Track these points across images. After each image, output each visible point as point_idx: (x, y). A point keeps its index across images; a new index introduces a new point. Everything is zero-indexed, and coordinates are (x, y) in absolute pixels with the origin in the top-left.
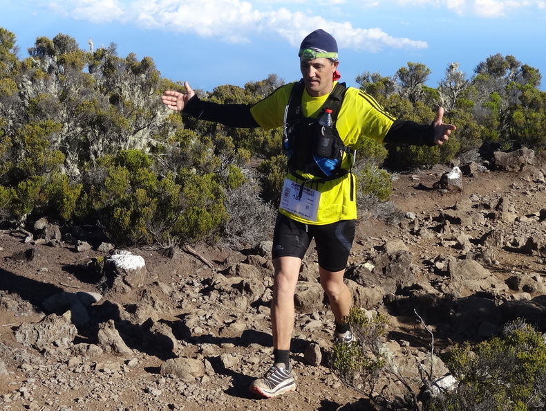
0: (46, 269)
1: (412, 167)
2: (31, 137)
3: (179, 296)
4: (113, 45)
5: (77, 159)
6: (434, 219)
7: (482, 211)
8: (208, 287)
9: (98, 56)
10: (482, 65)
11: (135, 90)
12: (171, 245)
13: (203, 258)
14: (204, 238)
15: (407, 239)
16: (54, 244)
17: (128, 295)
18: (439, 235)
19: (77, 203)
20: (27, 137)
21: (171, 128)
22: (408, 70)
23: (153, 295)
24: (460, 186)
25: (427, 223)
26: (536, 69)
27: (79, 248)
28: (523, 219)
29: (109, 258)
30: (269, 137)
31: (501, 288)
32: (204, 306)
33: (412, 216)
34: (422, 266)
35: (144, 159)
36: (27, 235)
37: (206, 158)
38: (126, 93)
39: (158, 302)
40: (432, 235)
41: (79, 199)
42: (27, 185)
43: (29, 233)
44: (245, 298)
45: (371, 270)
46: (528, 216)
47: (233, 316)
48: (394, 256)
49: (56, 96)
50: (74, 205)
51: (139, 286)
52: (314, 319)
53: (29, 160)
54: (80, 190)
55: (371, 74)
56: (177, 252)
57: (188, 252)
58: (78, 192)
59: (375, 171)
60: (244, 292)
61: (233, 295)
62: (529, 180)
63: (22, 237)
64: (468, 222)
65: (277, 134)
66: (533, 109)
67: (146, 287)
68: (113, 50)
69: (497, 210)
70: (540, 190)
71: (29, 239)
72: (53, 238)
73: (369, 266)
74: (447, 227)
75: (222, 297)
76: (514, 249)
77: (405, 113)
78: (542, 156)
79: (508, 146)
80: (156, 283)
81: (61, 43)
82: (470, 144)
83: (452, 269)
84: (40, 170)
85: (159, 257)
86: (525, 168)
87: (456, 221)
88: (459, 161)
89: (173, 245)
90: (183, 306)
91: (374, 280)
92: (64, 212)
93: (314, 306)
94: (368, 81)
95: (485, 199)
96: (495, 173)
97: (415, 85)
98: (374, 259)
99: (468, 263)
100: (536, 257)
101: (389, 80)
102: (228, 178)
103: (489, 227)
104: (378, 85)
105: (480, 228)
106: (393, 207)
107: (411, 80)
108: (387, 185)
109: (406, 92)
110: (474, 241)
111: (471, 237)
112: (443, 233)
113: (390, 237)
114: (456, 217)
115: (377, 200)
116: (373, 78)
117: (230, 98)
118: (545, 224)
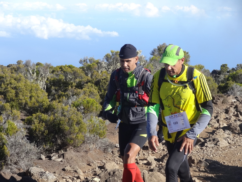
10: (154, 50)
15: (117, 161)
22: (111, 54)
26: (187, 52)
30: (28, 100)
48: (112, 173)
55: (89, 58)
59: (97, 120)
65: (33, 98)
73: (97, 179)
83: (146, 178)
87: (146, 148)
94: (87, 62)
97: (116, 64)
98: (100, 175)
99: (155, 174)
100: (194, 167)
101: (100, 61)
102: (7, 129)
103: (165, 151)
104: (93, 65)
105: (160, 151)
106: (108, 141)
107: (113, 61)
108: (104, 128)
109: (110, 68)
110: (157, 160)
111: (155, 158)
112: (138, 156)
113: (107, 160)
114: (146, 146)
115: (98, 137)
116: (89, 60)
117: (2, 76)
118: (198, 147)
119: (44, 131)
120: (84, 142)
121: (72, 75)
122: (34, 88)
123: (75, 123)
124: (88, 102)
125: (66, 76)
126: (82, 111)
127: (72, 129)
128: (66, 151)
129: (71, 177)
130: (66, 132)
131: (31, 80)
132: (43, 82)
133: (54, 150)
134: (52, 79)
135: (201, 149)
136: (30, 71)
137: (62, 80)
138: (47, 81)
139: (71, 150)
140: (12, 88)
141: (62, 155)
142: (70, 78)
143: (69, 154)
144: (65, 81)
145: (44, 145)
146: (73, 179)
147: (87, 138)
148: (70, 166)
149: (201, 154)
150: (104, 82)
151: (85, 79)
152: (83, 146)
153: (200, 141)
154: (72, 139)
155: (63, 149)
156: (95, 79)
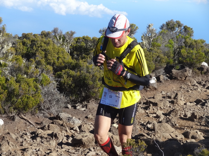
3: (21, 140)
7: (167, 99)
8: (34, 136)
10: (163, 25)
12: (13, 114)
13: (30, 121)
14: (30, 111)
18: (147, 111)
21: (10, 54)
23: (8, 139)
24: (156, 87)
25: (140, 105)
26: (191, 28)
28: (188, 104)
30: (56, 61)
31: (180, 137)
32: (34, 145)
34: (140, 127)
37: (31, 70)
39: (10, 143)
40: (143, 111)
44: (55, 141)
46: (191, 103)
47: (49, 149)
51: (0, 135)
52: (91, 151)
56: (17, 118)
57: (22, 118)
60: (54, 138)
61: (48, 140)
62: (190, 84)
64: (161, 105)
65: (60, 59)
66: (191, 48)
67: (4, 135)
69: (175, 99)
70: (195, 89)
74: (151, 107)
75: (43, 141)
76: (185, 118)
78: (195, 72)
79: (178, 67)
80: (9, 133)
82: (160, 66)
83: (156, 128)
85: (8, 120)
86: (187, 78)
87: (155, 104)
88: (154, 74)
90: (24, 145)
93: (90, 144)
95: (168, 94)
96: (172, 81)
99: (164, 125)
100: (196, 122)
102: (42, 81)
103: (171, 108)
105: (167, 108)
110: (165, 114)
111: (163, 112)
112: (149, 110)
114: (155, 102)
117: (34, 40)
118: (199, 106)
119: (71, 85)
121: (92, 42)
122: (60, 51)
123: (98, 80)
125: (86, 44)
127: (95, 84)
128: (89, 102)
130: (90, 86)
131: (58, 45)
132: (68, 47)
133: (79, 101)
134: (75, 46)
135: (201, 108)
136: (57, 36)
137: (83, 46)
138: (71, 47)
139: (93, 102)
140: (42, 50)
141: (85, 105)
142: (90, 45)
143: (91, 105)
144: (85, 47)
145: (71, 97)
148: (92, 115)
149: (202, 112)
153: (201, 101)
154: (94, 93)
155: (86, 100)
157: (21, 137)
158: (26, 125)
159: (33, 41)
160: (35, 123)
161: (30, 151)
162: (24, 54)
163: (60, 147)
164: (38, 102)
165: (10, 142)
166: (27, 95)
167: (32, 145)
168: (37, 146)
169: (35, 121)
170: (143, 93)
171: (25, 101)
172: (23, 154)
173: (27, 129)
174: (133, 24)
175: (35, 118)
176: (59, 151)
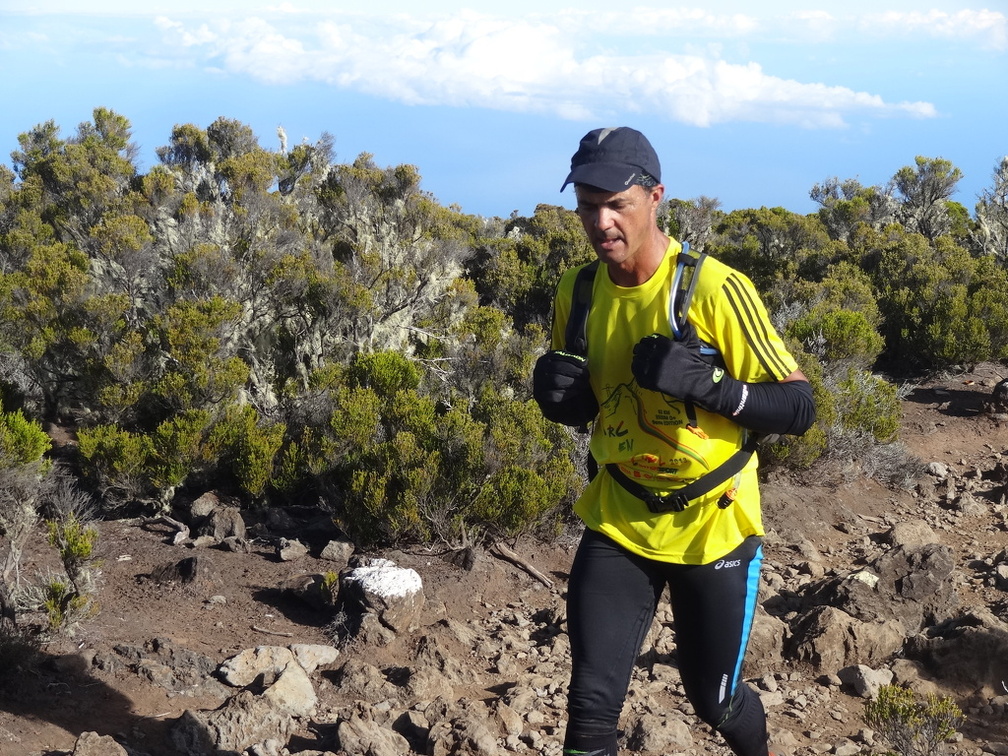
0: (222, 599)
1: (935, 369)
2: (182, 331)
3: (490, 647)
4: (326, 137)
5: (272, 373)
6: (986, 475)
8: (547, 628)
9: (299, 161)
11: (383, 230)
12: (467, 543)
13: (531, 568)
14: (532, 526)
15: (934, 518)
16: (232, 546)
17: (391, 648)
18: (998, 508)
19: (275, 462)
20: (173, 333)
21: (455, 306)
22: (916, 170)
23: (440, 648)
25: (971, 483)
27: (284, 554)
29: (350, 574)
32: (542, 667)
33: (941, 470)
34: (971, 574)
35: (406, 371)
36: (178, 529)
38: (366, 239)
39: (451, 662)
40: (983, 509)
41: (281, 452)
42: (176, 428)
43: (181, 525)
45: (872, 585)
48: (918, 557)
49: (226, 248)
50: (271, 467)
51: (411, 630)
52: (767, 689)
53: (179, 379)
54: (281, 435)
55: (842, 181)
56: (481, 557)
57: (502, 557)
58: (278, 439)
59: (870, 383)
63: (166, 533)
67: (425, 632)
68: (327, 149)
71: (182, 537)
72: (230, 533)
73: (867, 577)
77: (915, 261)
80: (444, 622)
81: (223, 136)
84: (200, 396)
85: (445, 568)
89: (470, 543)
90: (501, 668)
91: (879, 605)
92: (250, 481)
93: (763, 662)
94: (835, 196)
97: (932, 202)
98: (878, 564)
101: (878, 193)
104: (856, 203)
106: (902, 453)
107: (923, 192)
108: (891, 410)
109: (912, 216)
113: (900, 514)
115: (872, 439)
116: (845, 190)
117: (561, 238)
120: (824, 454)
121: (785, 236)
124: (841, 323)
125: (765, 241)
126: (823, 351)
128: (765, 481)
129: (780, 565)
134: (720, 250)
137: (753, 252)
139: (781, 478)
142: (778, 247)
143: (774, 492)
144: (761, 255)
146: (788, 573)
147: (836, 439)
148: (778, 532)
150: (893, 260)
151: (829, 248)
152: (821, 468)
154: (785, 444)
156: (862, 249)
157: (494, 636)
158: (516, 585)
159: (556, 242)
160: (554, 573)
161: (523, 698)
162: (525, 292)
163: (647, 673)
164: (563, 492)
165: (449, 660)
166: (517, 468)
167: (534, 667)
168: (555, 671)
169: (553, 565)
170: (982, 432)
171: (510, 490)
172: (492, 713)
173: (521, 601)
174: (939, 159)
175: (552, 553)
176: (637, 693)
